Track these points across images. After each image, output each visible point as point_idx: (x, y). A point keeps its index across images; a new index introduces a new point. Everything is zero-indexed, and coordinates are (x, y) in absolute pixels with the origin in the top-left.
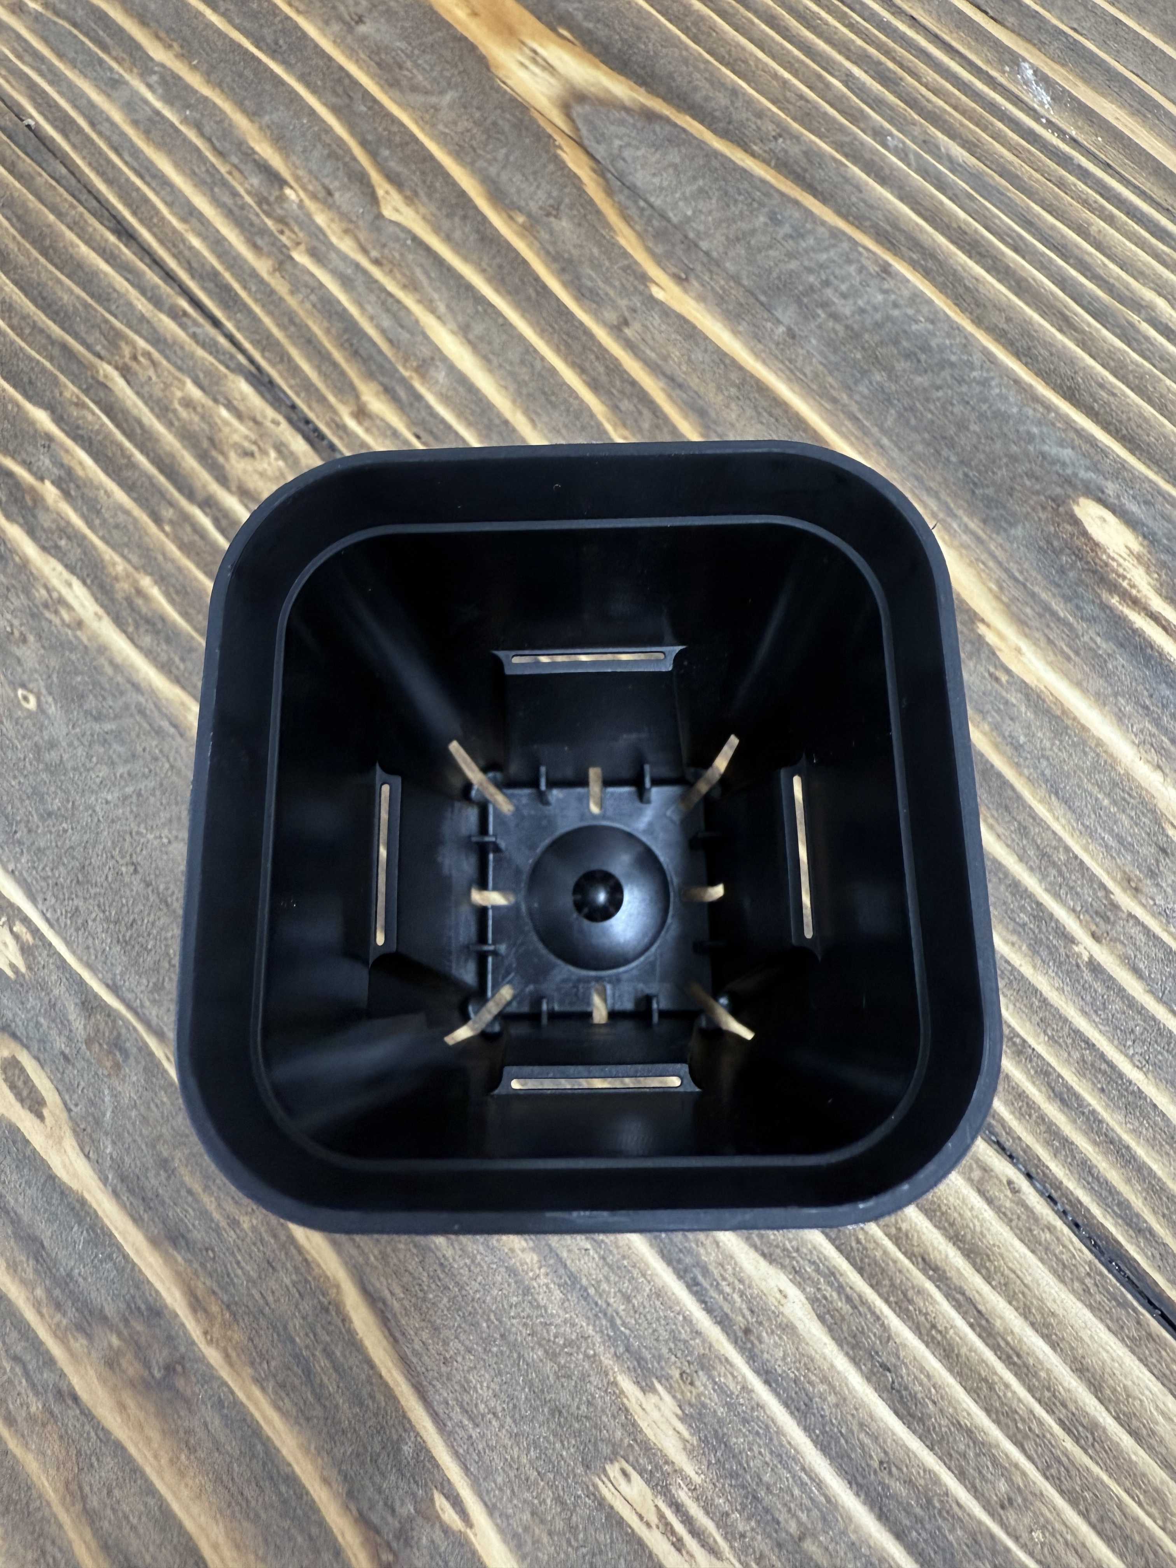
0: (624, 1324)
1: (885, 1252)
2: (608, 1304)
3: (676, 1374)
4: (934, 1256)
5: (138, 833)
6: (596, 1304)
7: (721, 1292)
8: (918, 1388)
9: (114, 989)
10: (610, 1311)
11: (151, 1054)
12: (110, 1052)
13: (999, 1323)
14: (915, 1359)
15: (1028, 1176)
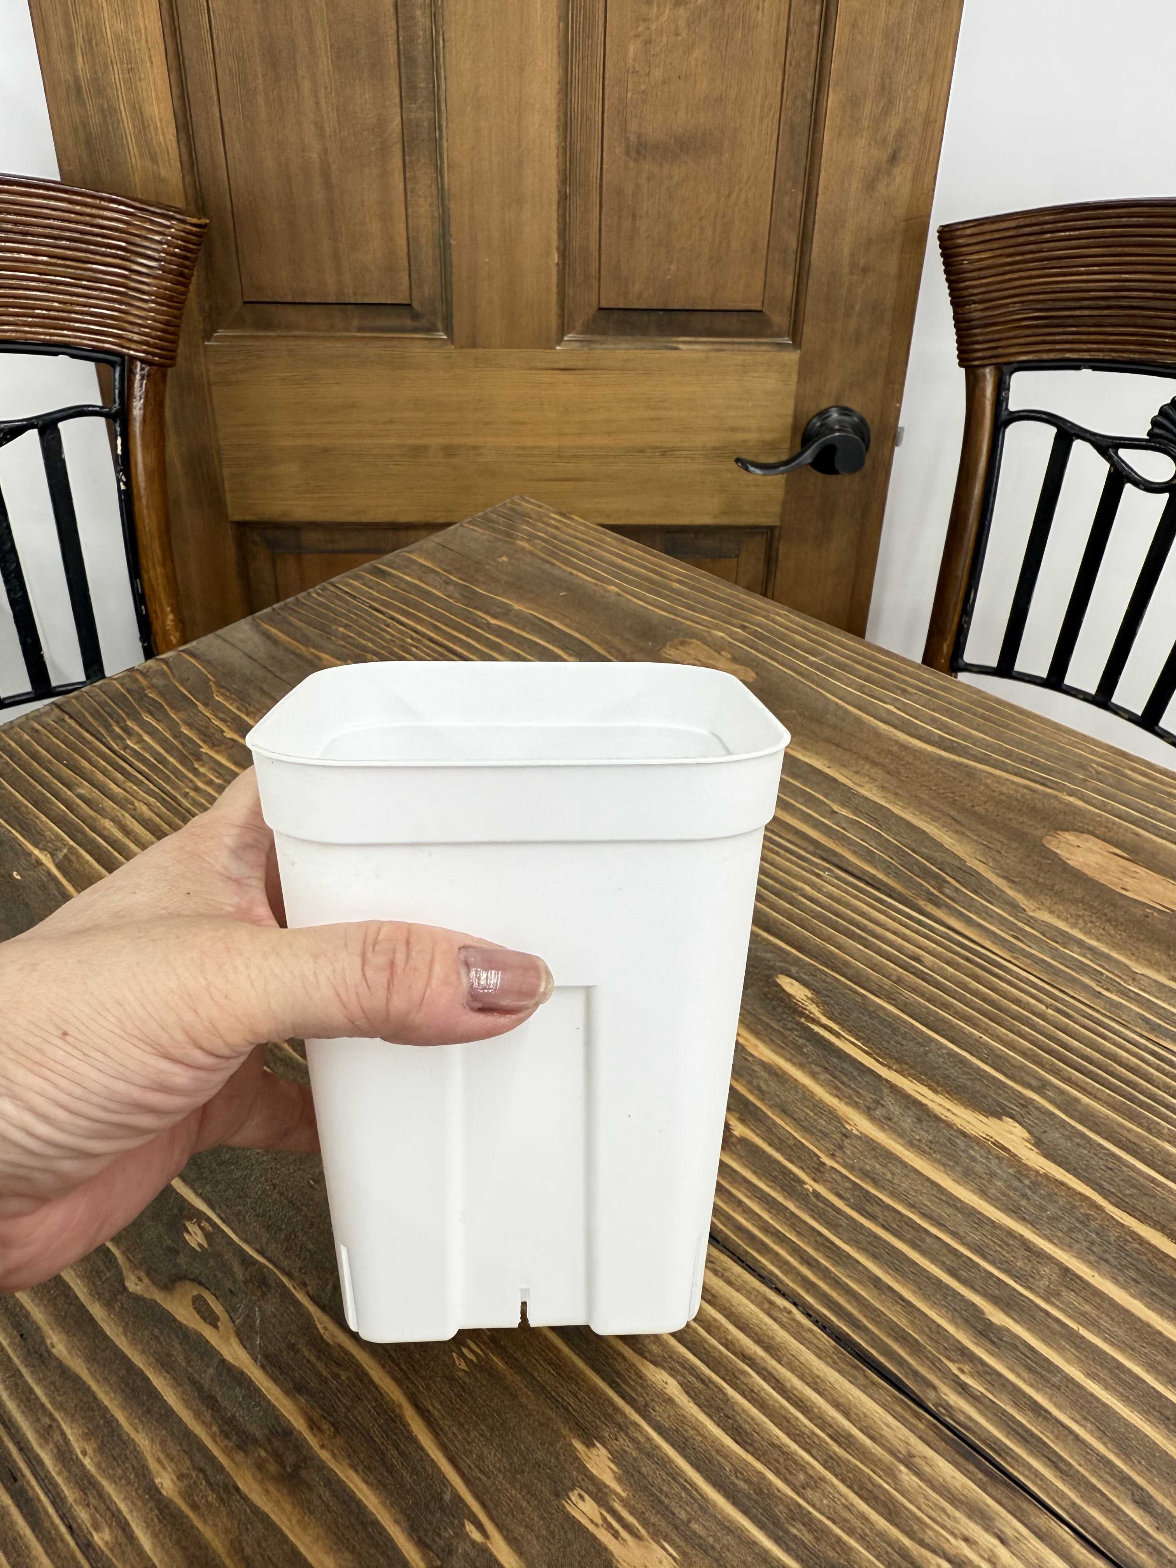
0: (575, 1411)
1: (720, 1352)
2: (564, 1400)
3: (607, 1435)
4: (748, 1352)
6: (557, 1401)
7: (629, 1385)
8: (746, 1426)
9: (261, 1253)
10: (565, 1403)
11: (285, 1286)
12: (259, 1287)
13: (788, 1385)
14: (743, 1410)
15: (795, 1304)
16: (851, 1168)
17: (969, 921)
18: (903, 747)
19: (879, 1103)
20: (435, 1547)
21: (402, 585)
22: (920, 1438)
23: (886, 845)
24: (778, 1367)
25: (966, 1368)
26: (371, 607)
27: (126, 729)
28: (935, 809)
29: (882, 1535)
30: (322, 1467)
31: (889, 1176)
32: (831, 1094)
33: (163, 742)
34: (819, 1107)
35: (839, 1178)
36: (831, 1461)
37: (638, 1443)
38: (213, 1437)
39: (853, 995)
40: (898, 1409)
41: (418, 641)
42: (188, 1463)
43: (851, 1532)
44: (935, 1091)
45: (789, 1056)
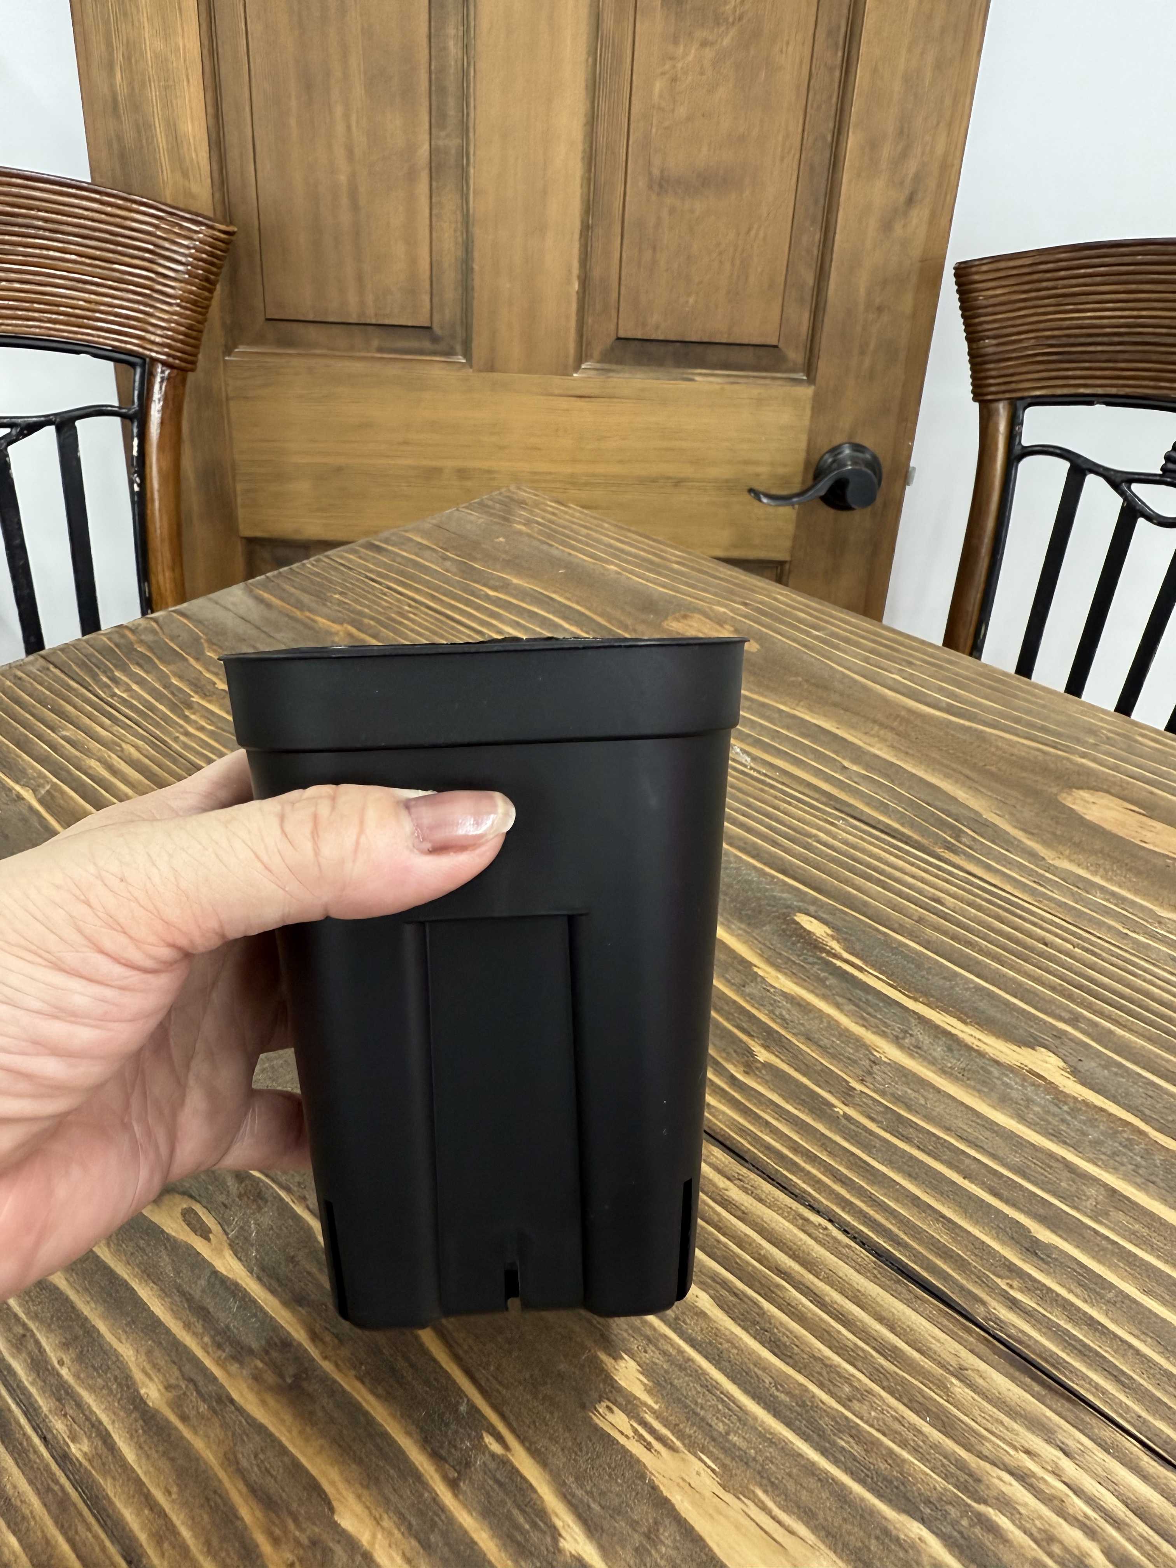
3: (635, 1347)
4: (781, 1265)
8: (786, 1339)
12: (254, 1200)
13: (827, 1299)
14: (781, 1323)
15: (830, 1221)
16: (883, 1093)
17: (989, 868)
18: (910, 711)
19: (906, 1032)
20: (450, 1460)
21: (399, 559)
22: (972, 1351)
23: (899, 798)
24: (816, 1281)
25: (1015, 1284)
26: (367, 577)
27: (114, 679)
28: (947, 767)
29: (936, 1447)
30: (324, 1379)
31: (922, 1102)
32: (857, 1023)
33: (153, 691)
34: (845, 1035)
35: (870, 1102)
36: (877, 1375)
37: (670, 1355)
38: (205, 1348)
39: (874, 933)
40: (946, 1323)
41: (416, 608)
42: (177, 1373)
43: (903, 1444)
44: (964, 1022)
45: (812, 988)
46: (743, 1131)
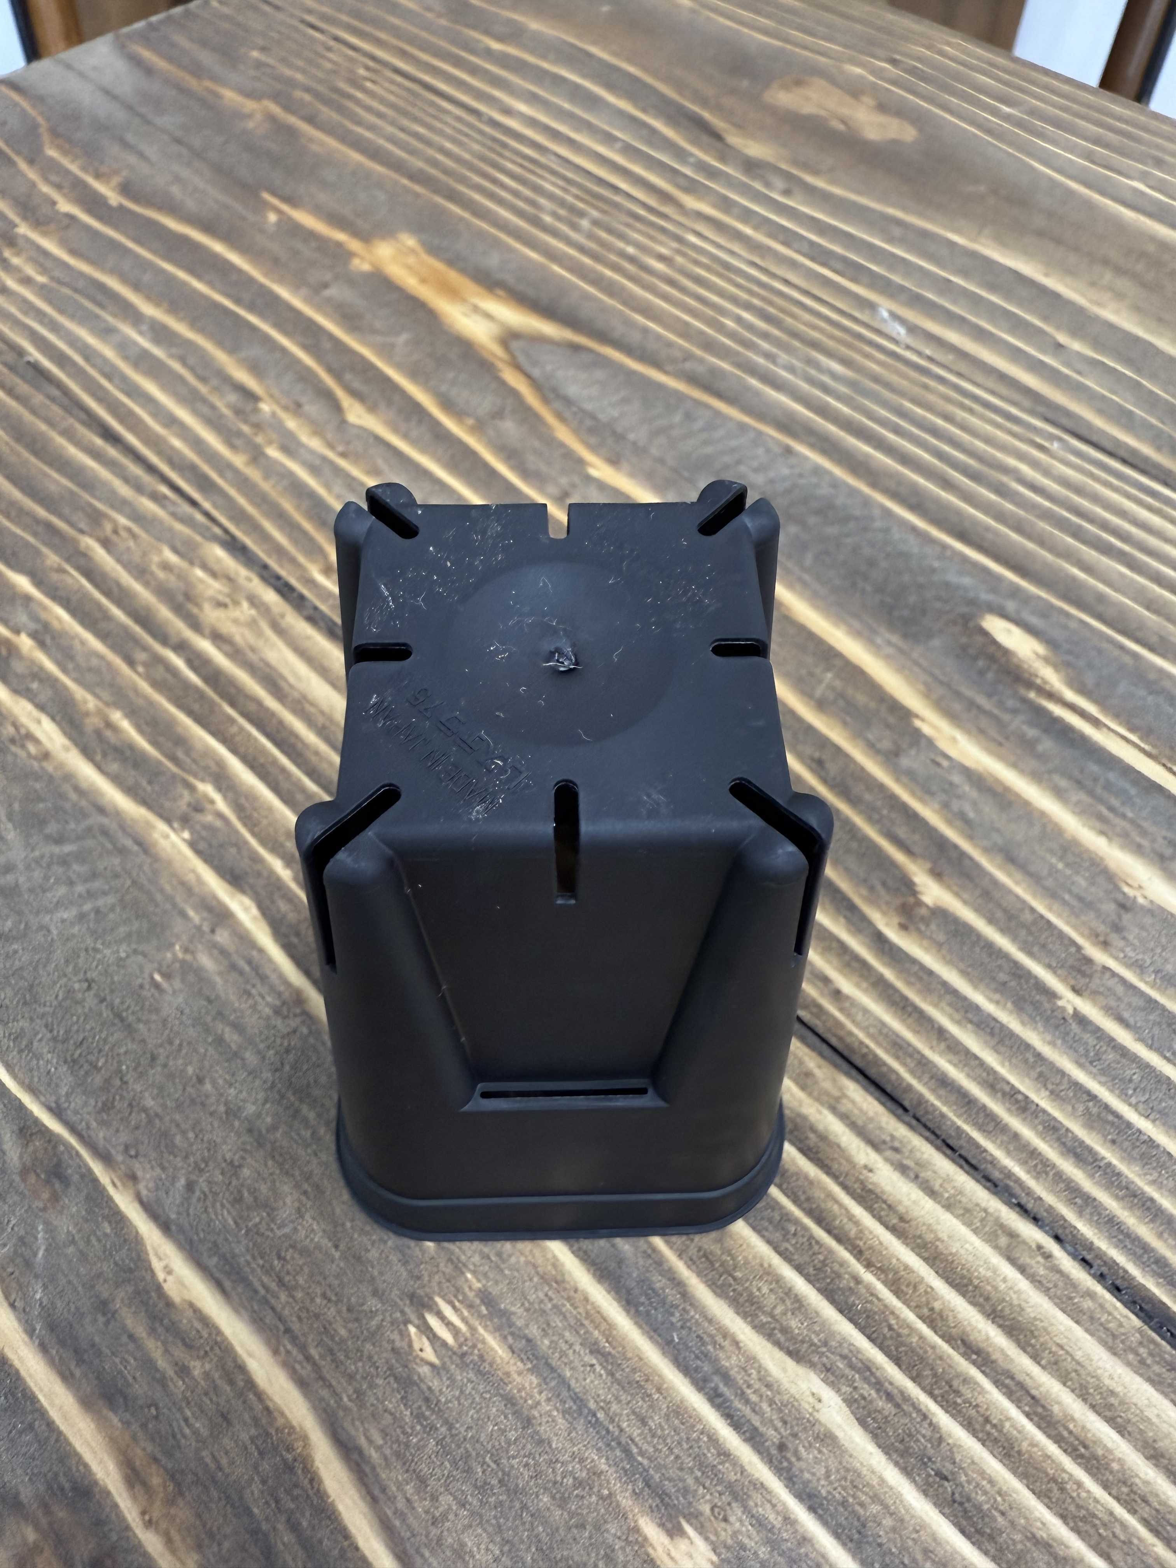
0: (642, 1453)
1: (922, 1337)
2: (621, 1430)
3: (706, 1509)
4: (974, 1338)
5: (96, 950)
6: (608, 1431)
7: (747, 1401)
9: (57, 1112)
10: (623, 1440)
11: (95, 1181)
12: (48, 1182)
13: (1055, 1409)
14: (972, 1461)
16: (1142, 970)
24: (1034, 1367)
32: (1093, 829)
34: (1072, 852)
37: (772, 1530)
39: (1120, 654)
45: (1014, 760)
46: (898, 1046)
